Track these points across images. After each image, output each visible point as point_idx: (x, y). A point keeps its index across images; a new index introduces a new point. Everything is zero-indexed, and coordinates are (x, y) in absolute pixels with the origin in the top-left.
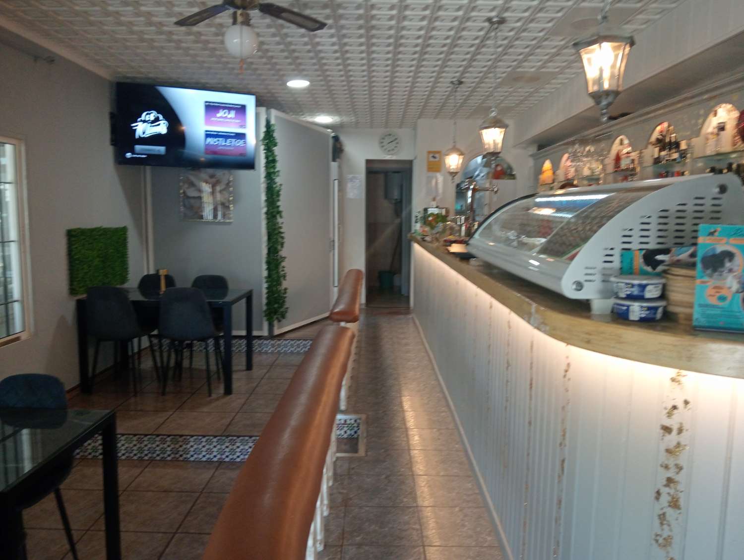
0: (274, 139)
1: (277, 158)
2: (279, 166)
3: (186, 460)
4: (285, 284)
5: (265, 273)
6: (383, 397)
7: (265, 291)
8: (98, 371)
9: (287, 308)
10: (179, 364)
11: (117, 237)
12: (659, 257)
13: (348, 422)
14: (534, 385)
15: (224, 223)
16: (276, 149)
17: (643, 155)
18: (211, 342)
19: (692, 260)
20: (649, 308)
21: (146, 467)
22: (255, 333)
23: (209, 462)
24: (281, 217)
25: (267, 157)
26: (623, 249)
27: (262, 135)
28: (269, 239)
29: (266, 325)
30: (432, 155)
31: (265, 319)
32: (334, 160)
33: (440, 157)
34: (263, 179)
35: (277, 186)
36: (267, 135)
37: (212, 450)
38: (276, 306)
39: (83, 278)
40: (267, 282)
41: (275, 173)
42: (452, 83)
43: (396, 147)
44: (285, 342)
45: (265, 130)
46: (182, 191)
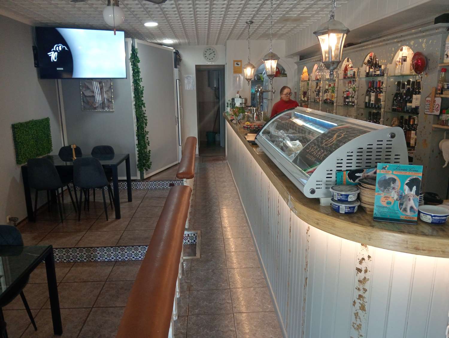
0: (137, 57)
1: (140, 70)
2: (141, 75)
3: (96, 261)
4: (149, 148)
5: (136, 142)
6: (210, 218)
7: (137, 153)
8: (38, 208)
9: (151, 162)
10: (87, 200)
11: (44, 124)
12: (357, 175)
13: (190, 235)
15: (109, 112)
16: (139, 65)
17: (359, 70)
18: (106, 188)
19: (375, 175)
20: (350, 208)
21: (72, 267)
22: (132, 178)
23: (109, 261)
24: (144, 107)
25: (133, 70)
26: (337, 170)
27: (130, 56)
28: (138, 121)
29: (139, 173)
30: (235, 63)
31: (138, 169)
32: (176, 67)
33: (241, 65)
34: (132, 84)
35: (141, 88)
36: (133, 55)
37: (111, 255)
38: (144, 161)
39: (24, 153)
40: (137, 147)
41: (139, 80)
42: (246, 22)
43: (214, 57)
44: (150, 183)
45: (131, 52)
46: (82, 93)
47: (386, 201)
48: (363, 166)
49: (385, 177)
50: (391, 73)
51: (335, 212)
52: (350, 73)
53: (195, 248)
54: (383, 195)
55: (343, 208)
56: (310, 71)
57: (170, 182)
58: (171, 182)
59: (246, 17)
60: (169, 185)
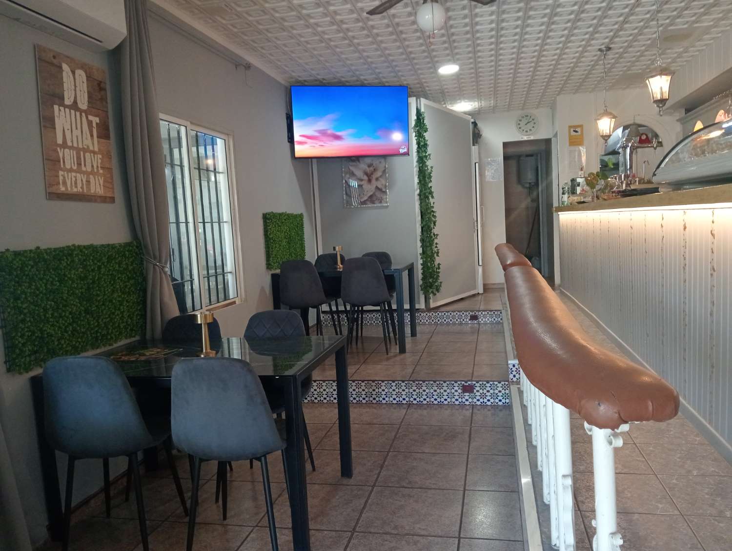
0: (424, 125)
1: (428, 143)
2: (430, 150)
3: (379, 403)
5: (420, 250)
7: (420, 267)
9: (441, 283)
15: (382, 207)
16: (427, 135)
22: (416, 306)
23: (399, 404)
24: (433, 197)
25: (418, 143)
27: (414, 123)
28: (423, 218)
29: (423, 298)
30: (572, 130)
31: (422, 293)
32: (474, 145)
33: (582, 131)
34: (415, 164)
35: (428, 169)
36: (418, 122)
37: (404, 393)
38: (431, 280)
39: (275, 255)
40: (422, 258)
41: (426, 157)
42: (600, 50)
43: (533, 127)
44: (440, 314)
45: (416, 118)
46: (344, 181)
57: (471, 313)
58: (473, 313)
59: (600, 41)
60: (469, 318)
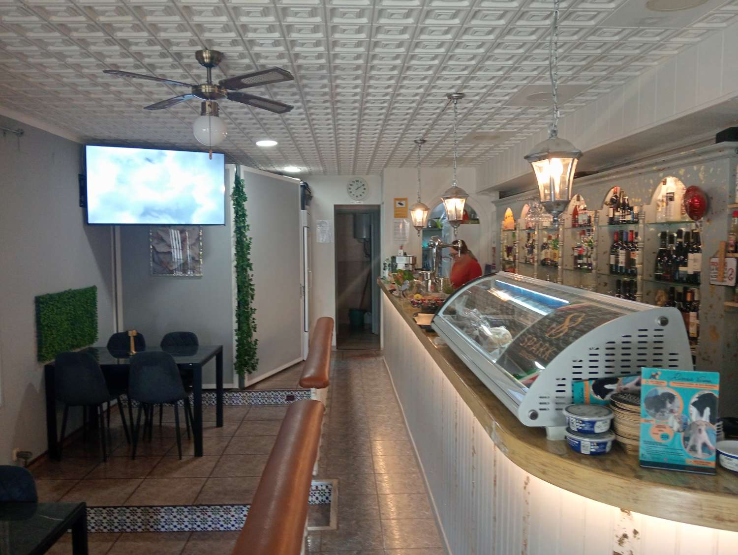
0: (243, 193)
1: (247, 213)
2: (249, 220)
3: (158, 531)
4: (255, 336)
5: (235, 326)
6: (354, 458)
7: (235, 343)
8: (66, 435)
9: (257, 360)
10: (149, 423)
11: (88, 296)
12: (608, 387)
13: (320, 488)
14: (497, 482)
15: (195, 277)
16: (246, 205)
17: (598, 214)
18: (181, 403)
19: (638, 388)
20: (598, 444)
21: (116, 541)
22: (225, 386)
23: (181, 532)
24: (251, 269)
25: (236, 212)
26: (574, 379)
27: (232, 191)
28: (239, 291)
29: (236, 378)
30: (397, 202)
31: (235, 371)
32: (303, 208)
33: (407, 204)
34: (233, 234)
35: (246, 240)
36: (236, 190)
37: (183, 520)
38: (246, 358)
40: (237, 335)
41: (244, 227)
42: (416, 141)
43: (363, 193)
44: (255, 394)
45: (234, 185)
46: (151, 247)
47: (661, 433)
48: (617, 371)
49: (656, 391)
50: (649, 218)
51: (573, 451)
52: (582, 219)
53: (329, 511)
54: (654, 422)
55: (587, 445)
56: (516, 216)
57: (288, 393)
58: (290, 393)
59: (416, 133)
60: (285, 398)
